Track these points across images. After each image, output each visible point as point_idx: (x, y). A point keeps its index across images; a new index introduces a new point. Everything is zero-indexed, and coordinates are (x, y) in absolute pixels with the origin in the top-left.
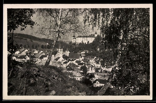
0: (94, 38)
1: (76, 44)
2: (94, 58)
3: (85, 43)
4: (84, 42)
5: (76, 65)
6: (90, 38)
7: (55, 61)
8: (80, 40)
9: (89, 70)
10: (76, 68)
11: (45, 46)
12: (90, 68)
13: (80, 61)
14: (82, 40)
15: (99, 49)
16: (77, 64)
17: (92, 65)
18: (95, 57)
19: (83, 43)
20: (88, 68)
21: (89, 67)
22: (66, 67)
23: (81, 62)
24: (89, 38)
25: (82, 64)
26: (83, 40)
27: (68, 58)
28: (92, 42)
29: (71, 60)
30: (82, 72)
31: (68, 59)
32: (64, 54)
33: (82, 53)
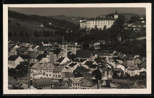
0: (113, 22)
1: (87, 30)
2: (113, 53)
3: (101, 29)
4: (99, 27)
5: (86, 69)
6: (108, 21)
7: (58, 63)
8: (92, 24)
9: (104, 75)
10: (86, 73)
11: (39, 32)
12: (106, 72)
13: (91, 62)
14: (95, 25)
15: (120, 38)
16: (87, 67)
17: (108, 68)
18: (115, 52)
19: (97, 29)
20: (103, 73)
21: (103, 71)
22: (74, 72)
23: (94, 64)
24: (105, 21)
25: (94, 66)
26: (97, 24)
27: (76, 56)
28: (110, 26)
29: (80, 60)
30: (94, 78)
31: (75, 59)
32: (69, 51)
33: (95, 44)
